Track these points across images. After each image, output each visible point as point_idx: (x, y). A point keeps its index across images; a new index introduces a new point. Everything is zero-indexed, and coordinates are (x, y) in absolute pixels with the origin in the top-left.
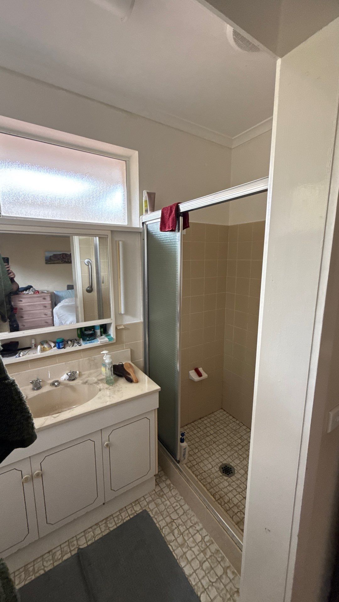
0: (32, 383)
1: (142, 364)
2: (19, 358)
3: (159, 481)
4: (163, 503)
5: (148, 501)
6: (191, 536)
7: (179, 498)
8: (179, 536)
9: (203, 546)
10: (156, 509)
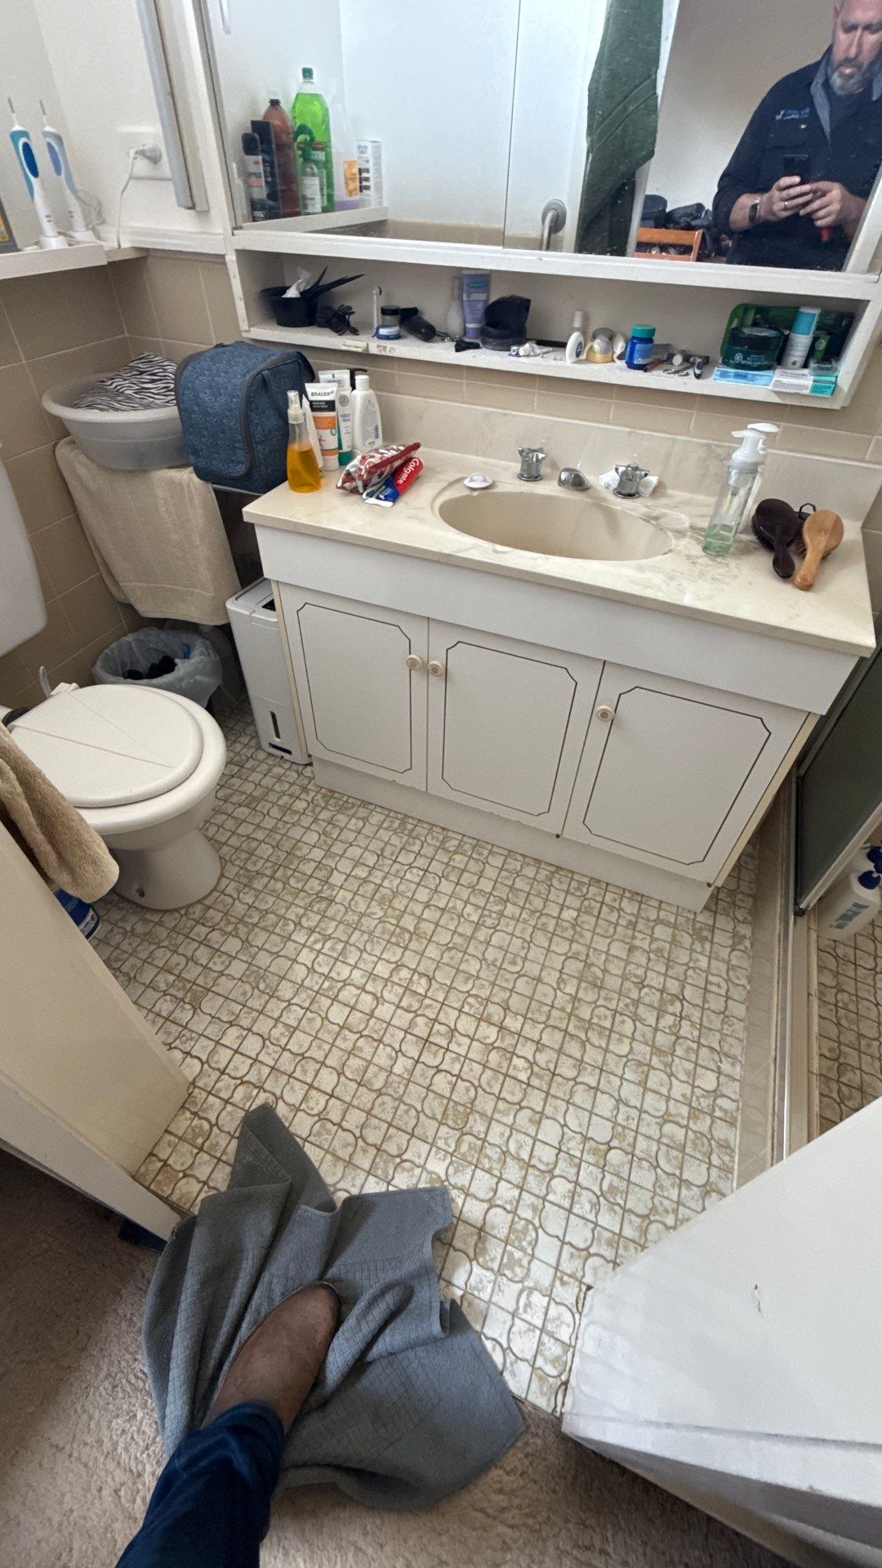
2: (516, 359)
3: (724, 909)
4: (692, 950)
5: (661, 917)
6: (694, 1059)
7: (738, 978)
8: (667, 1031)
9: (704, 1103)
10: (668, 946)
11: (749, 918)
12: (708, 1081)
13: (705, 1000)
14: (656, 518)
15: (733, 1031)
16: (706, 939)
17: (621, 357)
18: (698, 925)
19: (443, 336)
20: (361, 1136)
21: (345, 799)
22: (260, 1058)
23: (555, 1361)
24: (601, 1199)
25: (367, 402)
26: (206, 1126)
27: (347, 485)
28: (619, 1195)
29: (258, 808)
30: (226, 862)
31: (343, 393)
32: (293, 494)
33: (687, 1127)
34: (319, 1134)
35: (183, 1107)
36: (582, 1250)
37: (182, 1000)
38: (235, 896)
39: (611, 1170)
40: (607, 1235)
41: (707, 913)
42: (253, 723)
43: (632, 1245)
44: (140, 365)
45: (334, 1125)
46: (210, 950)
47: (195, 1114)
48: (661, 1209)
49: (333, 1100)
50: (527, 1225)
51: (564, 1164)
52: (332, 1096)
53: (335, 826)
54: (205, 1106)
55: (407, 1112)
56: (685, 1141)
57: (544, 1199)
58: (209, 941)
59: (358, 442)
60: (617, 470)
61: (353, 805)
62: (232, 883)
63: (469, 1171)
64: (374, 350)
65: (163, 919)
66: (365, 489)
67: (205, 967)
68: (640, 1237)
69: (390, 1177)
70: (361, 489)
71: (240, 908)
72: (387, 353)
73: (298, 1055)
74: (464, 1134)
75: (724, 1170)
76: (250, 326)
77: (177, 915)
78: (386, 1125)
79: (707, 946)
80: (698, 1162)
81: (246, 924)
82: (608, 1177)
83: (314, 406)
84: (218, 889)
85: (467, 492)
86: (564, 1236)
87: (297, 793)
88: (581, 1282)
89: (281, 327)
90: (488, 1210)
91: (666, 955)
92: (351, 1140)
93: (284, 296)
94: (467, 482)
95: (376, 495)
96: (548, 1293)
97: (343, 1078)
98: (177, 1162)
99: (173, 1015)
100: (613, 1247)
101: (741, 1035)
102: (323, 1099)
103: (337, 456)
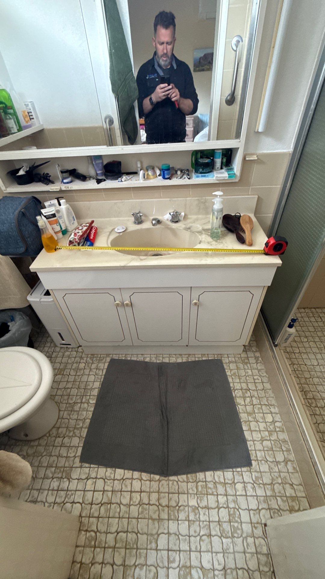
1: (269, 221)
2: (122, 183)
3: (248, 349)
4: (245, 369)
5: (230, 360)
6: (262, 412)
7: (263, 374)
8: (249, 404)
9: (271, 427)
10: (236, 371)
11: (257, 349)
12: (269, 418)
13: (256, 387)
14: (189, 228)
15: (269, 395)
16: (247, 363)
17: (159, 175)
18: (243, 359)
19: (90, 178)
20: (160, 504)
21: (99, 356)
22: (106, 489)
23: (266, 565)
24: (255, 484)
25: (68, 210)
26: (93, 534)
27: (71, 245)
28: (260, 479)
29: (64, 374)
30: (59, 403)
31: (57, 209)
33: (270, 440)
34: (142, 512)
35: (80, 530)
36: (257, 510)
37: (62, 478)
38: (69, 418)
39: (253, 471)
40: (262, 498)
41: (244, 353)
42: (49, 336)
43: (272, 498)
45: (147, 505)
46: (66, 448)
47: (86, 531)
48: (275, 478)
49: (142, 493)
50: (234, 510)
51: (237, 477)
52: (141, 492)
53: (99, 369)
54: (89, 524)
55: (173, 484)
56: (272, 446)
57: (236, 495)
58: (64, 444)
59: (67, 224)
60: (170, 214)
61: (104, 358)
62: (65, 412)
63: (205, 498)
64: (63, 188)
65: (40, 442)
66: (79, 245)
67: (67, 457)
68: (273, 494)
69: (177, 517)
70: (77, 245)
71: (73, 422)
72: (70, 189)
73: (120, 480)
74: (197, 483)
75: (288, 451)
76: (7, 188)
77: (46, 438)
78: (167, 494)
79: (249, 365)
80: (279, 452)
81: (78, 429)
82: (253, 474)
83: (47, 217)
84: (60, 417)
85: (118, 235)
86: (249, 507)
87: (79, 361)
88: (261, 524)
89: (20, 186)
90: (218, 511)
91: (237, 375)
92: (156, 508)
93: (18, 175)
94: (116, 230)
95: (84, 245)
96: (252, 535)
97: (143, 481)
98: (86, 560)
99: (60, 487)
100: (266, 503)
101: (272, 395)
102: (138, 495)
103: (61, 233)
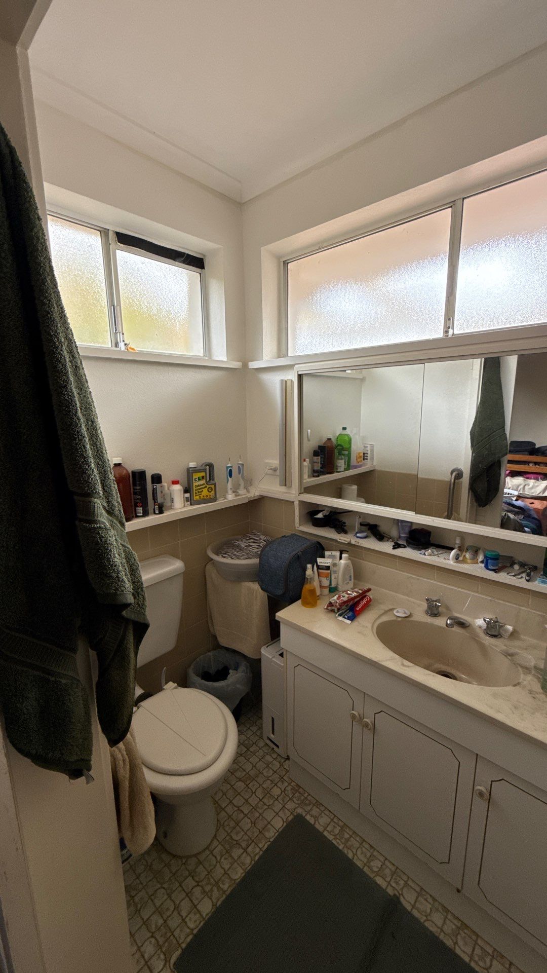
0: (427, 600)
2: (424, 556)
14: (512, 655)
17: (482, 562)
19: (389, 538)
21: (305, 796)
25: (347, 566)
27: (329, 608)
29: (250, 786)
30: (220, 826)
31: (335, 562)
32: (303, 608)
37: (161, 947)
38: (219, 859)
44: (251, 536)
46: (191, 905)
58: (192, 895)
59: (340, 582)
60: (484, 620)
62: (220, 846)
64: (353, 542)
65: (171, 863)
66: (338, 611)
70: (336, 611)
71: (219, 872)
72: (359, 545)
76: (300, 525)
77: (180, 862)
83: (320, 568)
84: (210, 848)
85: (394, 618)
87: (276, 781)
89: (314, 527)
93: (316, 517)
94: (395, 612)
95: (343, 615)
99: (151, 962)
103: (328, 589)
